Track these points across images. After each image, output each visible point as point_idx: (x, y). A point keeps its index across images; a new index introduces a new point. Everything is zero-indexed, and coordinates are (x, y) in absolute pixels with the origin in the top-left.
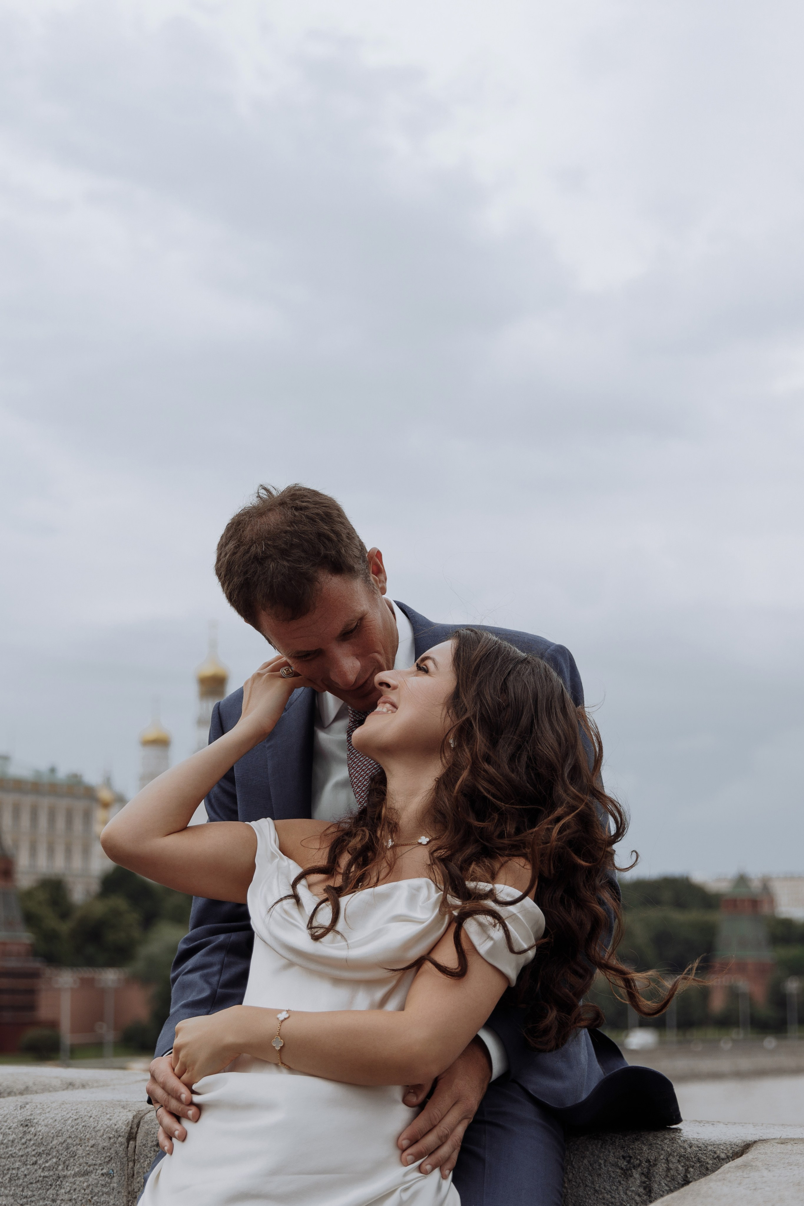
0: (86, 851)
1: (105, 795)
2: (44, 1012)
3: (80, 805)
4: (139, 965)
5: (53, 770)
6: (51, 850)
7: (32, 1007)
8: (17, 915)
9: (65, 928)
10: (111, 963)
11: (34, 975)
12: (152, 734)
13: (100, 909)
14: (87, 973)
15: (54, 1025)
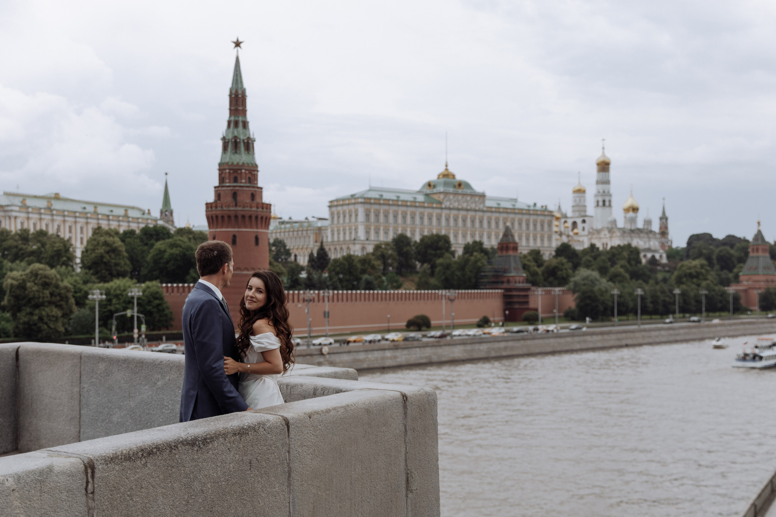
0: (550, 238)
1: (558, 215)
2: (532, 305)
3: (547, 219)
4: (571, 285)
5: (535, 204)
6: (535, 239)
7: (527, 303)
8: (520, 267)
9: (539, 271)
10: (559, 285)
11: (528, 290)
12: (578, 188)
13: (555, 262)
14: (549, 288)
15: (536, 310)
